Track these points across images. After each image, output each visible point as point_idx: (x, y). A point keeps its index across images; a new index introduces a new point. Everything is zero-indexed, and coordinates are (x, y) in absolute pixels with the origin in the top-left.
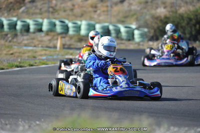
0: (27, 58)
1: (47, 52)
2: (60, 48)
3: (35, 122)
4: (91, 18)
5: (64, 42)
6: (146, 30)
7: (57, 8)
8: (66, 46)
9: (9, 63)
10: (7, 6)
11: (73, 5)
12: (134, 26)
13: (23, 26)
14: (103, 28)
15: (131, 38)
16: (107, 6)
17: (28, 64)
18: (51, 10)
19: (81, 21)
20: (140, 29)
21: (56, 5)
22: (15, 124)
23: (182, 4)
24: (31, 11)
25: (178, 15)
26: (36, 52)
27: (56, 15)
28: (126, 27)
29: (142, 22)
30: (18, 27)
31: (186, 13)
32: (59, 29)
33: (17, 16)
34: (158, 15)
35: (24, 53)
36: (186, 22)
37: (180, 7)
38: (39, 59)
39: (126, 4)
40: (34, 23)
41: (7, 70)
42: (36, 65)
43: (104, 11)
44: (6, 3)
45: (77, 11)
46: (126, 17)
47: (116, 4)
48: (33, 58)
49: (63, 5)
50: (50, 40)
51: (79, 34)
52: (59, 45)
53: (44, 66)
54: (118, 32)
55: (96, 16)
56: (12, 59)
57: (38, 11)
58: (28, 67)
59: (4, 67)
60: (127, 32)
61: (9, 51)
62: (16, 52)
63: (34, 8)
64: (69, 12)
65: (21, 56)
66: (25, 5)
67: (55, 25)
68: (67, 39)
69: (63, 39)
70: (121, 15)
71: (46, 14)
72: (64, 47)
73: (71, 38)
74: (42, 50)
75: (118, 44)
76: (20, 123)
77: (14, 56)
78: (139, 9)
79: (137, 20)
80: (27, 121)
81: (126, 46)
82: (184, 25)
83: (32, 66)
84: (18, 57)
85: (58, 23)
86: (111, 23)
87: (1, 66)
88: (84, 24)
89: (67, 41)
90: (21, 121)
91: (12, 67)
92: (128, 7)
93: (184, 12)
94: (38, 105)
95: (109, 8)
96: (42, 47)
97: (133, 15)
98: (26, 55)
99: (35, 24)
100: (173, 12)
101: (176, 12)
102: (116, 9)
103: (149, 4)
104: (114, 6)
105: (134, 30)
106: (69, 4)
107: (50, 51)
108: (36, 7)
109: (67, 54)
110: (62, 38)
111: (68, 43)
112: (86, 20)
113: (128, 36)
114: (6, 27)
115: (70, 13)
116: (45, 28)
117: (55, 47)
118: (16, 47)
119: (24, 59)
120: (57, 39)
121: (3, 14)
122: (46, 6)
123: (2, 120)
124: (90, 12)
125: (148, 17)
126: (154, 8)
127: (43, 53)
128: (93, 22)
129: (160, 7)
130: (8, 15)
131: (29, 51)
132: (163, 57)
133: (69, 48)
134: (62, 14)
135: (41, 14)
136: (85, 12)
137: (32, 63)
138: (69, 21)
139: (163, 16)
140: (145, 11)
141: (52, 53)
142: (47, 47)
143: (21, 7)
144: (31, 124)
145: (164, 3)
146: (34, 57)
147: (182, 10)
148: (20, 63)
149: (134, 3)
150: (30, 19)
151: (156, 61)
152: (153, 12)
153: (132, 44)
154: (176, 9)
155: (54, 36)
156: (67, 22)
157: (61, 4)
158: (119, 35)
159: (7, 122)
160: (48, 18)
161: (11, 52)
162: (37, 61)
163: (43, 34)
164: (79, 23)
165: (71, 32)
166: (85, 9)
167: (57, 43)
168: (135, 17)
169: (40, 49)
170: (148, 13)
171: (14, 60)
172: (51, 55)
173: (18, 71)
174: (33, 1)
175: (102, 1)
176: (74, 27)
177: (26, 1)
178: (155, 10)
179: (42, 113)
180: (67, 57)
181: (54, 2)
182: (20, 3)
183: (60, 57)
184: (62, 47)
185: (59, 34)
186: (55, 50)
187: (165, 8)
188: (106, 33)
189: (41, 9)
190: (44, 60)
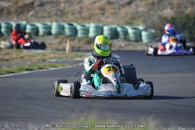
0: (36, 61)
1: (57, 55)
2: (69, 51)
3: (44, 125)
4: (99, 21)
5: (73, 45)
6: (153, 31)
7: (66, 11)
8: (75, 49)
9: (19, 67)
10: (16, 10)
11: (82, 8)
12: (141, 28)
13: (32, 29)
14: (111, 30)
15: (139, 39)
16: (115, 8)
17: (38, 67)
18: (60, 13)
19: (89, 23)
20: (148, 30)
21: (64, 8)
22: (25, 127)
23: (189, 5)
24: (40, 14)
25: (184, 16)
26: (45, 55)
27: (65, 18)
28: (134, 29)
29: (149, 23)
30: (28, 31)
31: (192, 13)
32: (67, 31)
33: (25, 20)
34: (165, 16)
35: (34, 56)
36: (192, 22)
37: (186, 8)
38: (48, 62)
39: (133, 6)
40: (43, 26)
41: (18, 74)
42: (45, 67)
43: (111, 14)
44: (15, 7)
45: (85, 13)
46: (134, 19)
47: (123, 6)
48: (42, 61)
49: (71, 9)
50: (60, 43)
51: (88, 37)
52: (67, 48)
53: (53, 69)
54: (126, 33)
55: (103, 19)
56: (22, 62)
57: (46, 14)
58: (38, 71)
59: (14, 71)
60: (135, 33)
61: (19, 54)
62: (25, 56)
63: (42, 12)
64: (77, 15)
65: (31, 60)
66: (34, 8)
67: (63, 28)
68: (76, 41)
69: (72, 42)
70: (128, 16)
71: (54, 18)
72: (73, 49)
73: (80, 40)
74: (51, 53)
75: (126, 45)
76: (30, 126)
77: (24, 60)
78: (146, 10)
79: (145, 21)
80: (36, 125)
81: (134, 47)
82: (190, 25)
83: (41, 68)
84: (28, 60)
85: (66, 26)
86: (118, 25)
87: (11, 70)
88: (92, 27)
89: (76, 43)
90: (31, 125)
91: (21, 70)
92: (136, 8)
93: (190, 13)
94: (47, 108)
95: (117, 10)
96: (52, 50)
97: (140, 17)
98: (36, 58)
99: (44, 28)
100: (179, 13)
101: (183, 13)
102: (123, 11)
103: (156, 5)
104: (121, 8)
105: (141, 31)
106: (77, 7)
107: (60, 54)
108: (45, 10)
109: (76, 57)
110: (71, 40)
111: (77, 45)
112: (94, 22)
113: (136, 38)
115: (79, 16)
116: (54, 31)
117: (64, 50)
118: (26, 51)
119: (34, 63)
120: (66, 42)
121: (13, 18)
122: (54, 9)
123: (12, 123)
124: (98, 14)
125: (155, 18)
126: (161, 9)
127: (53, 55)
128: (101, 25)
129: (167, 9)
130: (18, 18)
131: (38, 54)
133: (78, 50)
134: (70, 17)
135: (50, 17)
136: (93, 14)
137: (41, 65)
138: (78, 24)
139: (169, 17)
140: (152, 12)
141: (61, 56)
142: (57, 50)
143: (30, 11)
144: (41, 127)
145: (171, 4)
146: (44, 60)
147: (189, 11)
148: (30, 66)
149: (141, 5)
150: (39, 22)
152: (160, 13)
153: (140, 45)
154: (182, 10)
155: (63, 39)
156: (75, 24)
157: (70, 6)
158: (127, 37)
159: (17, 126)
160: (57, 21)
161: (21, 55)
162: (46, 64)
163: (52, 37)
164: (87, 25)
165: (80, 34)
166: (92, 12)
167: (66, 45)
168: (142, 18)
169: (50, 51)
170: (155, 14)
171: (24, 63)
172: (60, 58)
173: (28, 74)
174: (42, 5)
175: (109, 3)
176: (83, 30)
177: (35, 5)
178: (162, 11)
179: (52, 116)
180: (76, 59)
181: (62, 5)
182: (29, 7)
183: (69, 59)
184: (71, 49)
185: (68, 37)
186: (64, 52)
187: (171, 9)
188: (115, 35)
189: (49, 13)
190: (53, 62)
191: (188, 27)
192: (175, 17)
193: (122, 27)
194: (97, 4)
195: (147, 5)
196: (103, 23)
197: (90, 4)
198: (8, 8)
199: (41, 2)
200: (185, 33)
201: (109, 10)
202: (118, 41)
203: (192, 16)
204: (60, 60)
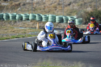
0: (21, 33)
1: (32, 30)
2: (38, 28)
3: (25, 66)
6: (81, 19)
7: (37, 8)
8: (41, 27)
9: (12, 36)
10: (11, 7)
11: (45, 7)
12: (75, 17)
13: (19, 17)
14: (60, 18)
16: (62, 7)
17: (22, 36)
18: (33, 9)
19: (49, 15)
20: (78, 18)
23: (100, 6)
24: (23, 10)
25: (97, 12)
26: (26, 30)
27: (36, 12)
28: (71, 18)
29: (79, 15)
30: (17, 18)
32: (37, 18)
33: (16, 12)
34: (87, 11)
35: (20, 31)
37: (99, 7)
38: (27, 34)
41: (11, 40)
42: (26, 37)
43: (60, 10)
44: (10, 6)
45: (47, 9)
46: (71, 12)
47: (66, 6)
49: (39, 7)
50: (33, 24)
52: (37, 27)
53: (30, 37)
54: (67, 20)
55: (56, 12)
56: (14, 34)
57: (27, 10)
58: (22, 38)
59: (10, 38)
61: (12, 30)
62: (16, 31)
63: (25, 8)
65: (18, 33)
66: (20, 6)
67: (35, 17)
68: (42, 23)
69: (40, 24)
70: (69, 11)
71: (31, 11)
74: (29, 29)
77: (15, 32)
78: (78, 8)
79: (77, 14)
80: (21, 65)
83: (24, 37)
84: (17, 33)
85: (37, 15)
86: (64, 16)
87: (8, 38)
90: (18, 65)
91: (14, 38)
92: (72, 7)
95: (63, 8)
96: (29, 28)
97: (75, 12)
98: (21, 32)
99: (26, 16)
100: (95, 10)
101: (97, 10)
102: (66, 8)
103: (83, 6)
105: (75, 19)
106: (43, 6)
108: (26, 7)
110: (39, 23)
112: (51, 14)
114: (11, 18)
115: (43, 11)
116: (30, 18)
117: (36, 28)
118: (16, 28)
119: (20, 34)
120: (37, 24)
121: (9, 11)
122: (31, 7)
124: (53, 10)
125: (82, 12)
126: (86, 8)
128: (54, 15)
129: (89, 7)
130: (12, 11)
131: (22, 30)
134: (39, 11)
135: (28, 11)
136: (51, 10)
137: (24, 36)
138: (43, 15)
139: (90, 12)
140: (81, 9)
141: (34, 31)
142: (31, 28)
143: (18, 8)
144: (23, 66)
145: (90, 5)
146: (25, 33)
147: (100, 9)
148: (18, 36)
149: (75, 6)
150: (23, 14)
152: (85, 10)
154: (96, 8)
155: (35, 22)
156: (41, 15)
157: (38, 6)
159: (11, 66)
160: (32, 13)
161: (13, 30)
163: (29, 21)
164: (48, 15)
165: (43, 20)
166: (50, 8)
167: (37, 26)
170: (82, 10)
171: (15, 35)
172: (33, 32)
174: (24, 5)
175: (59, 4)
176: (45, 18)
177: (21, 4)
178: (86, 9)
179: (29, 61)
181: (35, 5)
182: (18, 6)
184: (39, 28)
185: (37, 21)
187: (91, 8)
188: (61, 21)
189: (28, 9)
190: (30, 34)
191: (99, 17)
192: (92, 12)
194: (53, 5)
195: (78, 5)
196: (55, 14)
197: (49, 5)
198: (7, 6)
199: (24, 3)
201: (59, 8)
202: (63, 24)
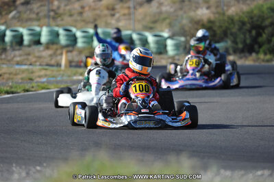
0: (20, 81)
1: (48, 73)
2: (66, 66)
3: (35, 168)
4: (107, 25)
5: (70, 58)
6: (183, 39)
7: (61, 11)
8: (73, 64)
11: (83, 7)
12: (166, 34)
13: (14, 37)
15: (163, 51)
16: (129, 8)
17: (23, 89)
18: (52, 14)
20: (176, 38)
21: (59, 8)
22: (8, 170)
23: (232, 3)
24: (25, 16)
25: (226, 18)
26: (32, 72)
27: (59, 22)
28: (156, 36)
29: (177, 28)
30: (7, 39)
31: (237, 14)
32: (63, 40)
33: (5, 23)
34: (198, 18)
35: (16, 74)
36: (237, 27)
37: (229, 6)
38: (36, 82)
39: (154, 4)
40: (29, 32)
42: (33, 89)
43: (124, 15)
45: (88, 14)
46: (155, 22)
47: (141, 5)
48: (29, 81)
49: (68, 8)
50: (51, 56)
51: (92, 47)
52: (63, 62)
53: (44, 91)
54: (144, 42)
55: (113, 22)
57: (33, 16)
60: (157, 43)
62: (5, 73)
63: (28, 12)
64: (77, 17)
65: (12, 79)
66: (16, 7)
67: (58, 35)
68: (75, 53)
69: (69, 54)
70: (148, 18)
71: (46, 20)
72: (71, 64)
73: (80, 52)
74: (41, 70)
76: (14, 169)
77: (3, 79)
78: (172, 10)
79: (171, 25)
80: (23, 167)
82: (234, 30)
83: (27, 91)
84: (8, 79)
85: (61, 32)
86: (134, 31)
89: (74, 56)
90: (16, 167)
92: (158, 8)
93: (234, 14)
94: (38, 144)
95: (132, 10)
96: (40, 65)
97: (164, 19)
98: (19, 77)
99: (31, 35)
100: (218, 13)
101: (224, 14)
102: (141, 11)
103: (186, 3)
104: (137, 7)
105: (166, 39)
106: (77, 6)
107: (53, 71)
108: (31, 10)
109: (75, 75)
110: (67, 52)
111: (76, 59)
113: (158, 48)
115: (79, 18)
116: (44, 39)
117: (59, 65)
118: (4, 66)
119: (16, 83)
120: (62, 54)
122: (46, 8)
124: (106, 16)
125: (185, 22)
126: (194, 8)
127: (43, 73)
129: (202, 8)
131: (23, 71)
132: (188, 77)
133: (78, 66)
134: (67, 19)
135: (38, 20)
136: (99, 16)
137: (27, 88)
138: (78, 29)
139: (205, 19)
140: (180, 13)
141: (55, 73)
142: (47, 65)
143: (10, 12)
144: (30, 170)
145: (207, 2)
146: (31, 79)
147: (232, 11)
148: (11, 87)
149: (166, 3)
150: (24, 27)
151: (178, 83)
152: (192, 14)
153: (163, 59)
154: (223, 9)
155: (57, 49)
156: (74, 30)
157: (66, 5)
160: (48, 26)
162: (34, 85)
163: (41, 48)
164: (91, 31)
165: (80, 44)
166: (98, 12)
167: (61, 59)
168: (168, 21)
169: (38, 67)
170: (185, 16)
171: (2, 84)
172: (53, 77)
173: (8, 98)
174: (26, 3)
176: (84, 37)
177: (18, 2)
178: (195, 11)
179: (44, 155)
180: (75, 78)
181: (56, 3)
182: (9, 6)
183: (65, 78)
184: (68, 65)
185: (63, 47)
186: (59, 68)
187: (208, 8)
189: (37, 14)
190: (43, 82)
191: (232, 34)
192: (212, 19)
193: (139, 34)
194: (104, 2)
195: (174, 3)
200: (226, 42)
201: (121, 10)
203: (236, 18)
204: (54, 79)
